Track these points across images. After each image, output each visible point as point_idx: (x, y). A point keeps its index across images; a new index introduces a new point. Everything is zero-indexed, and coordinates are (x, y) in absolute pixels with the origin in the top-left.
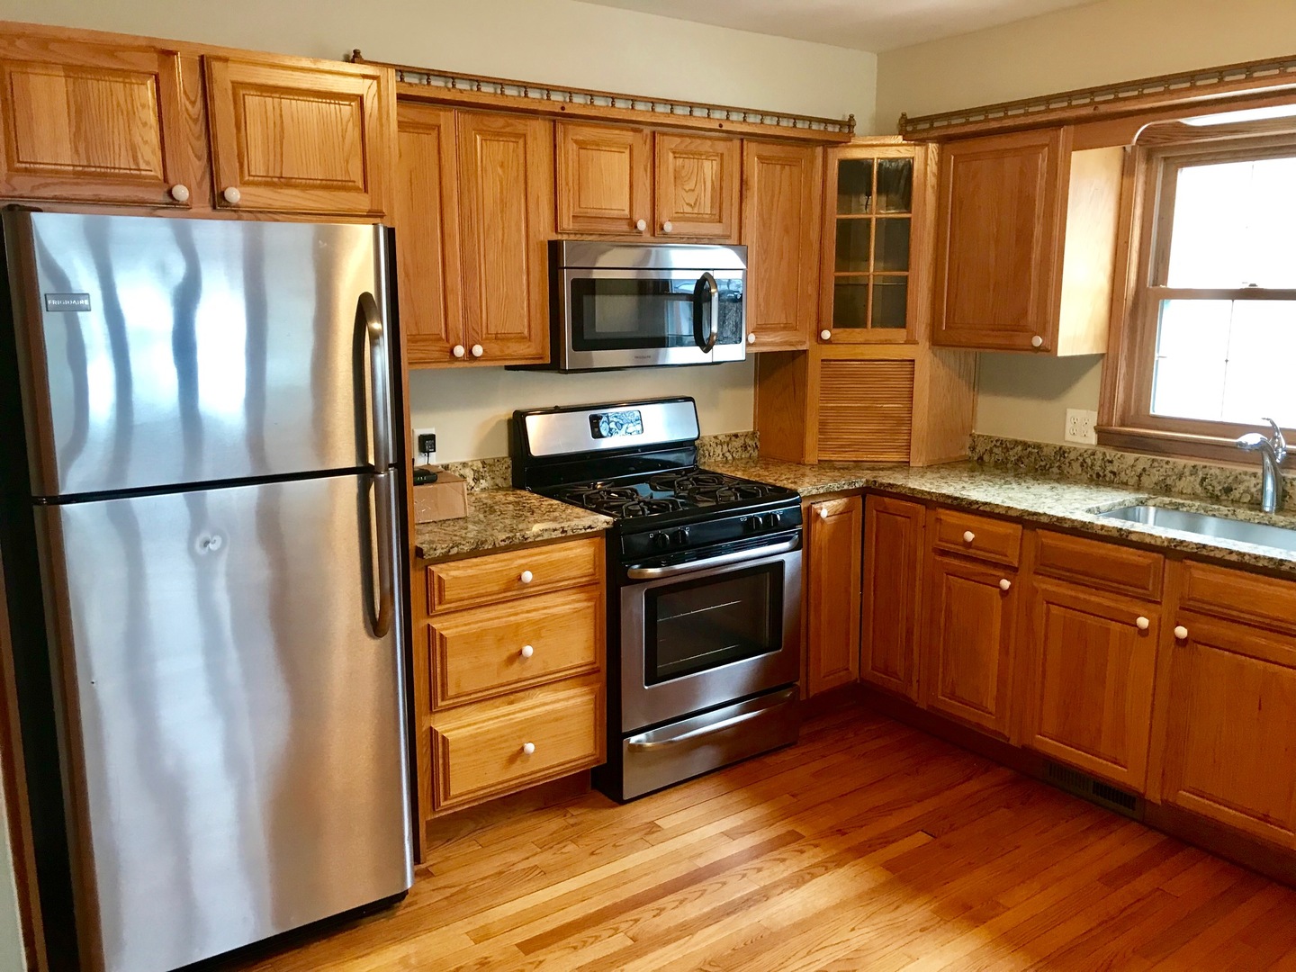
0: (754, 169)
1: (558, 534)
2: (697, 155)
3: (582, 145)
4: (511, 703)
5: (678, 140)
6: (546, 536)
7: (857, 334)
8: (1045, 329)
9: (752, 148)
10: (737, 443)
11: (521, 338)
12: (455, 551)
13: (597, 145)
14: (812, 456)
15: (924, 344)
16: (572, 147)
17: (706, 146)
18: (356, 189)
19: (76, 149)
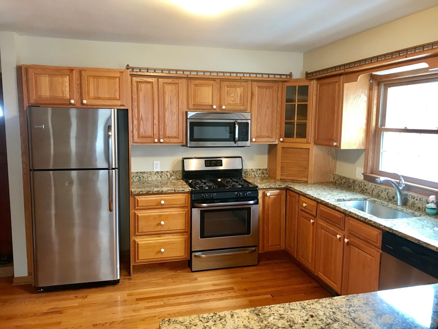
0: (256, 90)
1: (173, 191)
2: (235, 87)
3: (196, 85)
4: (159, 237)
5: (228, 83)
6: (169, 192)
7: (291, 140)
8: (337, 140)
9: (255, 84)
10: (261, 172)
11: (176, 138)
12: (141, 193)
13: (202, 85)
14: (278, 177)
15: (312, 144)
16: (192, 85)
17: (238, 84)
18: (118, 100)
19: (50, 93)
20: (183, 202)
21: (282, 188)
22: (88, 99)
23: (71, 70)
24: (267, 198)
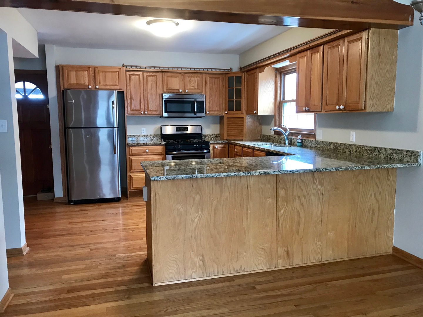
0: (208, 80)
1: (154, 144)
2: (194, 77)
3: (168, 76)
5: (189, 75)
6: (151, 144)
7: (232, 112)
8: (256, 109)
9: (207, 75)
10: (215, 136)
11: (156, 111)
12: (133, 144)
13: (172, 76)
14: (225, 138)
15: (245, 114)
16: (165, 77)
17: (196, 75)
18: (118, 85)
19: (76, 81)
20: (161, 151)
21: (225, 143)
22: (100, 85)
23: (89, 67)
24: (216, 149)
